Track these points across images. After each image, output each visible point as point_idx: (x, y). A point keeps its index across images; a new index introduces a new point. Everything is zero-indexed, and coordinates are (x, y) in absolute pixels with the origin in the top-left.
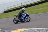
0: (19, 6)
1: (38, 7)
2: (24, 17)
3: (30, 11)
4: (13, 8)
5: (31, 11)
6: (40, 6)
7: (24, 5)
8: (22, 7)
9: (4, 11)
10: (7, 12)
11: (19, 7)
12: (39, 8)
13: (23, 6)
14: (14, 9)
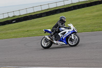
1: (43, 21)
3: (26, 29)
5: (29, 29)
6: (48, 20)
7: (14, 16)
11: (2, 19)
12: (45, 25)
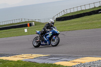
0: (89, 8)
2: (48, 36)
4: (75, 11)
8: (95, 10)
9: (57, 17)
10: (63, 20)
13: (98, 8)
14: (78, 15)
